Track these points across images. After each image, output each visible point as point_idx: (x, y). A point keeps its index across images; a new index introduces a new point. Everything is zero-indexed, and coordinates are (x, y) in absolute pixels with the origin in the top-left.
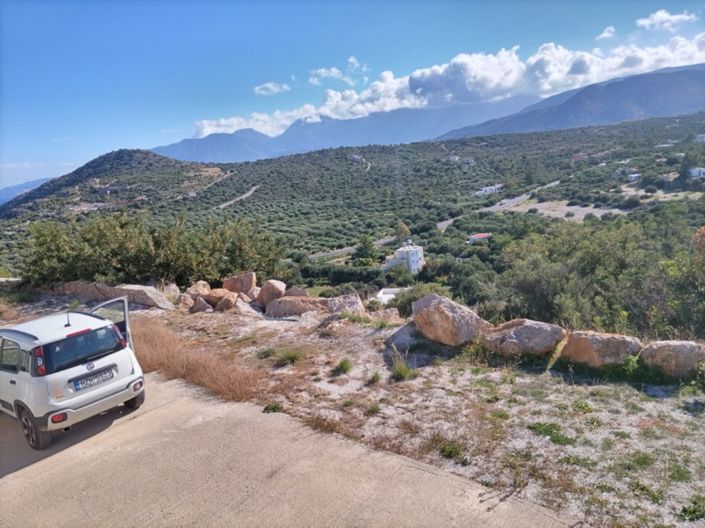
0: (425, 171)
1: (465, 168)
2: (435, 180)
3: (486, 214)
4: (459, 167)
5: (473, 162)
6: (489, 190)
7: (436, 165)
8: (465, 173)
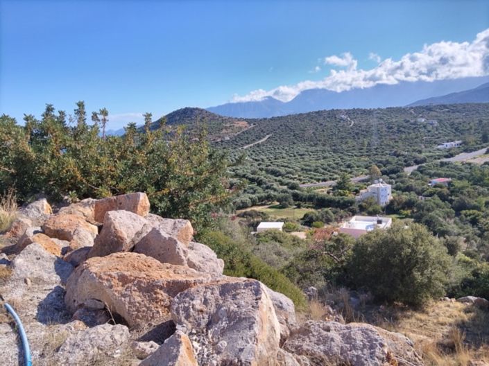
0: (396, 128)
1: (430, 128)
2: (404, 136)
3: (446, 164)
4: (425, 127)
5: (436, 123)
6: (449, 145)
7: (405, 124)
8: (429, 131)
